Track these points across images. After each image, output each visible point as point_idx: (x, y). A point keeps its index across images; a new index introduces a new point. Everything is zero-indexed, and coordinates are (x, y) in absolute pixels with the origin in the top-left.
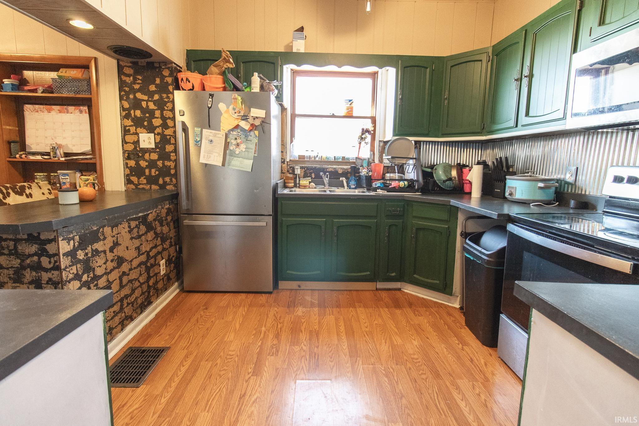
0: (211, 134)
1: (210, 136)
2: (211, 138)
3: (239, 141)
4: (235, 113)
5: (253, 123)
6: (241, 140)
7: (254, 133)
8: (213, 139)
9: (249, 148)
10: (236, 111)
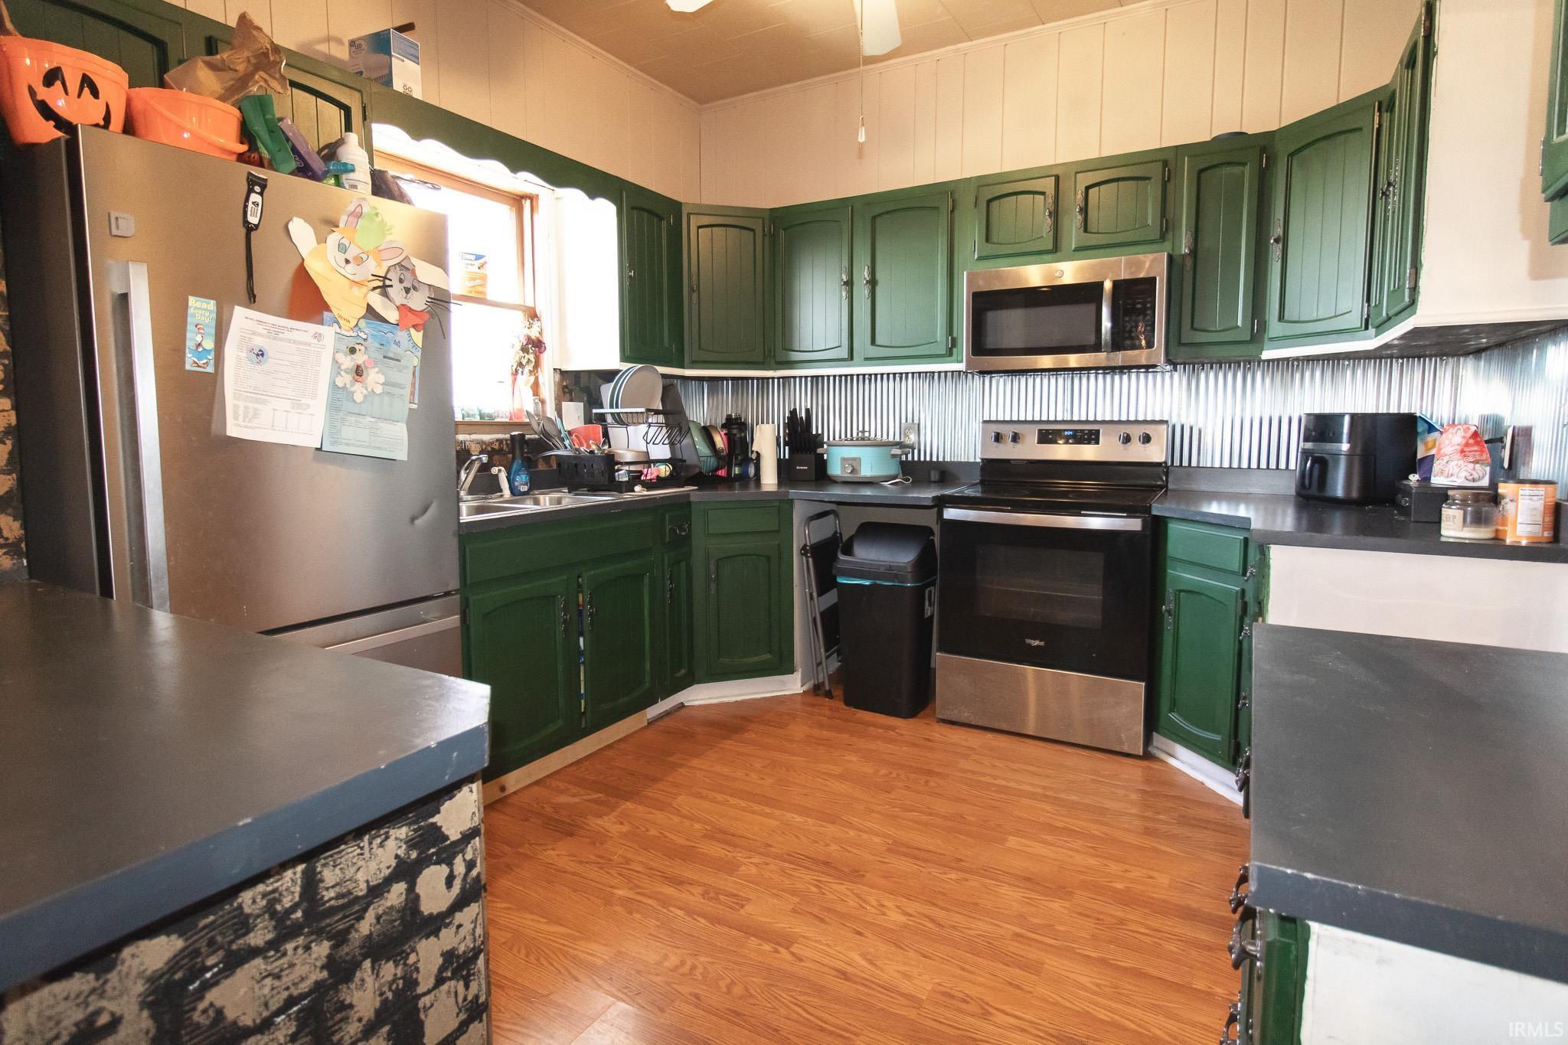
0: (260, 329)
1: (254, 333)
2: (259, 342)
3: (360, 358)
4: (347, 262)
5: (404, 302)
6: (366, 357)
7: (410, 336)
8: (266, 348)
9: (394, 385)
10: (349, 256)
